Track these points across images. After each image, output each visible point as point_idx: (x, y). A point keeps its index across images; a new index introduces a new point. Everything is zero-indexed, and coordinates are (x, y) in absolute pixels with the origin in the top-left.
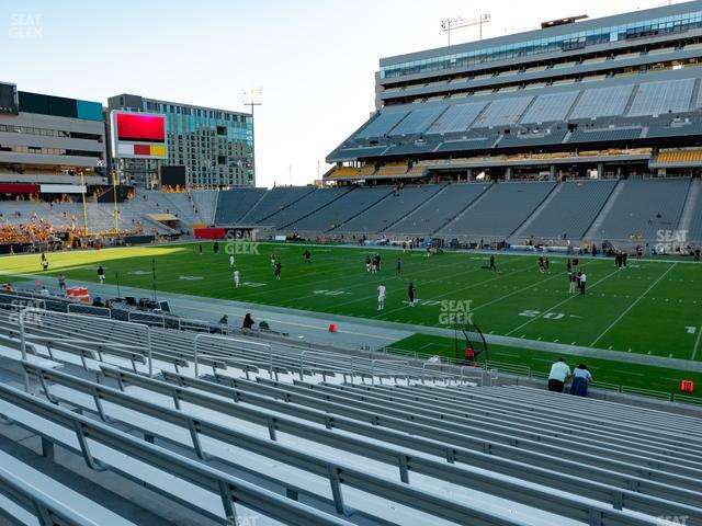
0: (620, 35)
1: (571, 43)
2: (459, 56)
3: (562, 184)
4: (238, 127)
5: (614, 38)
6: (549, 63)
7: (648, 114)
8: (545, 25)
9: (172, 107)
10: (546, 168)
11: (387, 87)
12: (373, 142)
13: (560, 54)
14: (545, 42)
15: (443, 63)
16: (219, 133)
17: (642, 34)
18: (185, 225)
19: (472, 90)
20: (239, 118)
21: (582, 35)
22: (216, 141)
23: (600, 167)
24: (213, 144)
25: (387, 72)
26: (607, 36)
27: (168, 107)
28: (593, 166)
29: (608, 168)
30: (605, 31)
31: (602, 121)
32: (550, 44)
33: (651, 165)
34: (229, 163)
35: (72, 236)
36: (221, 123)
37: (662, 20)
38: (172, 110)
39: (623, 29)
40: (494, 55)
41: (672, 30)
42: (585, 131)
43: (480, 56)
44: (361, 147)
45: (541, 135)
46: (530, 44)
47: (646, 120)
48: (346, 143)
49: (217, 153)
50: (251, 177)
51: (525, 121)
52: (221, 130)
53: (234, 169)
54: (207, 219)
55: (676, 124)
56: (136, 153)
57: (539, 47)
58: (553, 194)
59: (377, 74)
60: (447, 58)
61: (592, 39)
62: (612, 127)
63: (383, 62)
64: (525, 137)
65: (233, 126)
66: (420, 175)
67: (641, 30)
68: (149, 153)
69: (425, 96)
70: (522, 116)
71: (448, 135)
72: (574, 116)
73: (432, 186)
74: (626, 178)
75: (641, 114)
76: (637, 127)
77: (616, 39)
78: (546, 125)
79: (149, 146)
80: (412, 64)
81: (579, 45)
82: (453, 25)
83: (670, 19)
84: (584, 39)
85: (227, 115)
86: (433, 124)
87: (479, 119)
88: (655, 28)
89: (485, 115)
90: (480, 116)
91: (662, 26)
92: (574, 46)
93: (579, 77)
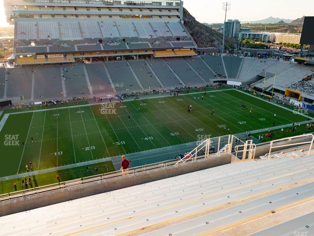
0: (125, 2)
1: (107, 2)
5: (122, 3)
10: (121, 56)
13: (104, 6)
17: (131, 4)
26: (120, 2)
28: (136, 56)
29: (140, 56)
31: (133, 39)
32: (100, 1)
33: (156, 57)
41: (140, 4)
45: (118, 44)
47: (147, 40)
51: (105, 36)
55: (157, 42)
57: (95, 1)
61: (115, 2)
62: (140, 42)
64: (111, 44)
70: (101, 33)
71: (77, 41)
73: (77, 65)
75: (144, 38)
76: (147, 43)
78: (115, 39)
84: (112, 2)
86: (60, 34)
87: (82, 33)
88: (135, 2)
89: (83, 30)
90: (81, 31)
91: (137, 2)
92: (109, 4)
93: (110, 15)
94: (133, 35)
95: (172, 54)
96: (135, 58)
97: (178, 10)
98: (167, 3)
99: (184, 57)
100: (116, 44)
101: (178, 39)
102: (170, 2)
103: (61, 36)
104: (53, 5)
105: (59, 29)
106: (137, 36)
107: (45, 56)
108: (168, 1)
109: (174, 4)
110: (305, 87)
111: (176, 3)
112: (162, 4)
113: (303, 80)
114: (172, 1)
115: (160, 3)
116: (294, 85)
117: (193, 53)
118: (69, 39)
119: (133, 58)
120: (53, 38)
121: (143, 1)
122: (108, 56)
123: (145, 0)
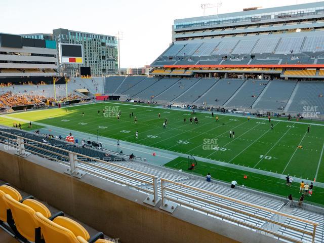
0: (275, 16)
1: (255, 18)
2: (208, 21)
3: (247, 81)
4: (111, 43)
6: (246, 26)
7: (283, 53)
8: (245, 10)
9: (81, 34)
11: (177, 32)
12: (171, 59)
14: (244, 17)
15: (201, 23)
16: (102, 46)
17: (285, 16)
18: (92, 94)
19: (213, 36)
20: (111, 38)
21: (259, 15)
22: (101, 49)
23: (262, 74)
24: (100, 51)
25: (177, 26)
26: (270, 16)
27: (80, 34)
28: (260, 74)
30: (269, 14)
31: (264, 55)
32: (246, 18)
33: (281, 76)
34: (107, 59)
35: (48, 101)
36: (103, 41)
37: (293, 11)
38: (81, 35)
39: (277, 13)
40: (223, 21)
41: (297, 16)
42: (257, 59)
43: (217, 22)
44: (165, 61)
45: (239, 60)
46: (238, 17)
47: (282, 56)
48: (159, 59)
49: (101, 55)
50: (117, 65)
51: (234, 53)
52: (103, 44)
53: (109, 62)
54: (100, 91)
55: (293, 59)
56: (70, 61)
57: (242, 19)
58: (242, 86)
59: (173, 26)
60: (203, 21)
61: (264, 17)
62: (268, 58)
63: (176, 21)
64: (233, 60)
65: (109, 42)
66: (189, 74)
67: (284, 15)
68: (75, 62)
69: (193, 38)
70: (233, 50)
71: (202, 57)
72: (254, 52)
73: (194, 79)
74: (272, 80)
75: (280, 53)
77: (274, 18)
78: (242, 55)
79: (75, 59)
80: (188, 23)
81: (258, 19)
82: (206, 6)
83: (296, 11)
84: (260, 17)
85: (106, 37)
86: (195, 52)
88: (289, 14)
89: (218, 48)
91: (293, 14)
92: (256, 20)
93: (258, 33)
103: (193, 53)
105: (199, 47)
106: (272, 52)
119: (257, 78)
120: (187, 55)
121: (302, 10)
122: (227, 73)
123: (305, 10)
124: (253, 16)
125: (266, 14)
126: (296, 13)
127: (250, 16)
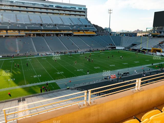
0: (55, 6)
1: (46, 5)
5: (54, 6)
6: (41, 8)
10: (54, 34)
13: (43, 7)
14: (40, 3)
15: (11, 1)
21: (48, 4)
23: (63, 34)
28: (62, 34)
29: (65, 34)
30: (52, 4)
31: (60, 25)
33: (74, 34)
37: (62, 5)
39: (56, 5)
43: (23, 3)
45: (52, 27)
46: (36, 3)
47: (68, 25)
55: (75, 27)
57: (39, 4)
61: (50, 6)
64: (48, 27)
67: (59, 6)
70: (42, 21)
77: (55, 7)
83: (64, 5)
84: (48, 5)
86: (17, 20)
87: (30, 20)
88: (61, 6)
89: (31, 19)
90: (30, 19)
91: (62, 7)
92: (46, 6)
93: (47, 13)
94: (60, 23)
95: (83, 34)
96: (62, 35)
97: (84, 12)
98: (79, 8)
99: (89, 36)
100: (51, 27)
101: (86, 26)
102: (80, 7)
103: (17, 21)
104: (13, 4)
105: (16, 17)
106: (63, 24)
107: (6, 31)
108: (79, 7)
109: (83, 9)
110: (162, 47)
111: (84, 9)
112: (76, 9)
113: (160, 44)
114: (81, 7)
115: (75, 8)
116: (155, 46)
117: (94, 34)
118: (22, 23)
119: (61, 35)
120: (12, 22)
121: (66, 6)
122: (46, 33)
123: (67, 6)
124: (45, 4)
125: (51, 4)
126: (64, 7)
127: (43, 3)
